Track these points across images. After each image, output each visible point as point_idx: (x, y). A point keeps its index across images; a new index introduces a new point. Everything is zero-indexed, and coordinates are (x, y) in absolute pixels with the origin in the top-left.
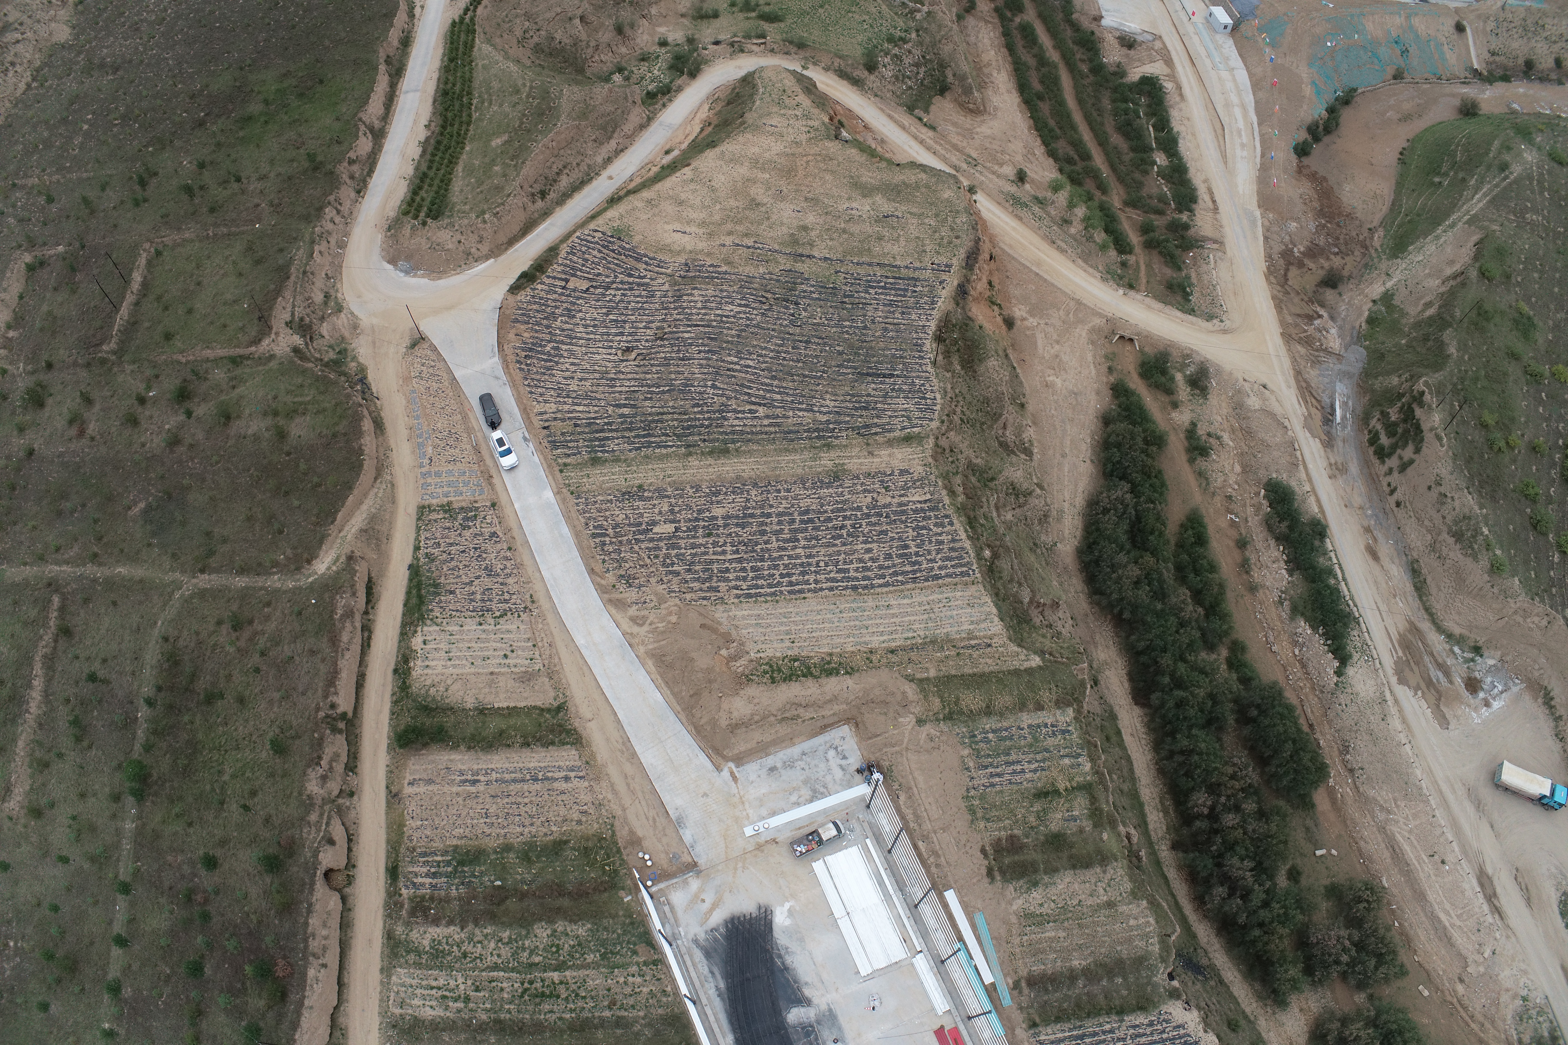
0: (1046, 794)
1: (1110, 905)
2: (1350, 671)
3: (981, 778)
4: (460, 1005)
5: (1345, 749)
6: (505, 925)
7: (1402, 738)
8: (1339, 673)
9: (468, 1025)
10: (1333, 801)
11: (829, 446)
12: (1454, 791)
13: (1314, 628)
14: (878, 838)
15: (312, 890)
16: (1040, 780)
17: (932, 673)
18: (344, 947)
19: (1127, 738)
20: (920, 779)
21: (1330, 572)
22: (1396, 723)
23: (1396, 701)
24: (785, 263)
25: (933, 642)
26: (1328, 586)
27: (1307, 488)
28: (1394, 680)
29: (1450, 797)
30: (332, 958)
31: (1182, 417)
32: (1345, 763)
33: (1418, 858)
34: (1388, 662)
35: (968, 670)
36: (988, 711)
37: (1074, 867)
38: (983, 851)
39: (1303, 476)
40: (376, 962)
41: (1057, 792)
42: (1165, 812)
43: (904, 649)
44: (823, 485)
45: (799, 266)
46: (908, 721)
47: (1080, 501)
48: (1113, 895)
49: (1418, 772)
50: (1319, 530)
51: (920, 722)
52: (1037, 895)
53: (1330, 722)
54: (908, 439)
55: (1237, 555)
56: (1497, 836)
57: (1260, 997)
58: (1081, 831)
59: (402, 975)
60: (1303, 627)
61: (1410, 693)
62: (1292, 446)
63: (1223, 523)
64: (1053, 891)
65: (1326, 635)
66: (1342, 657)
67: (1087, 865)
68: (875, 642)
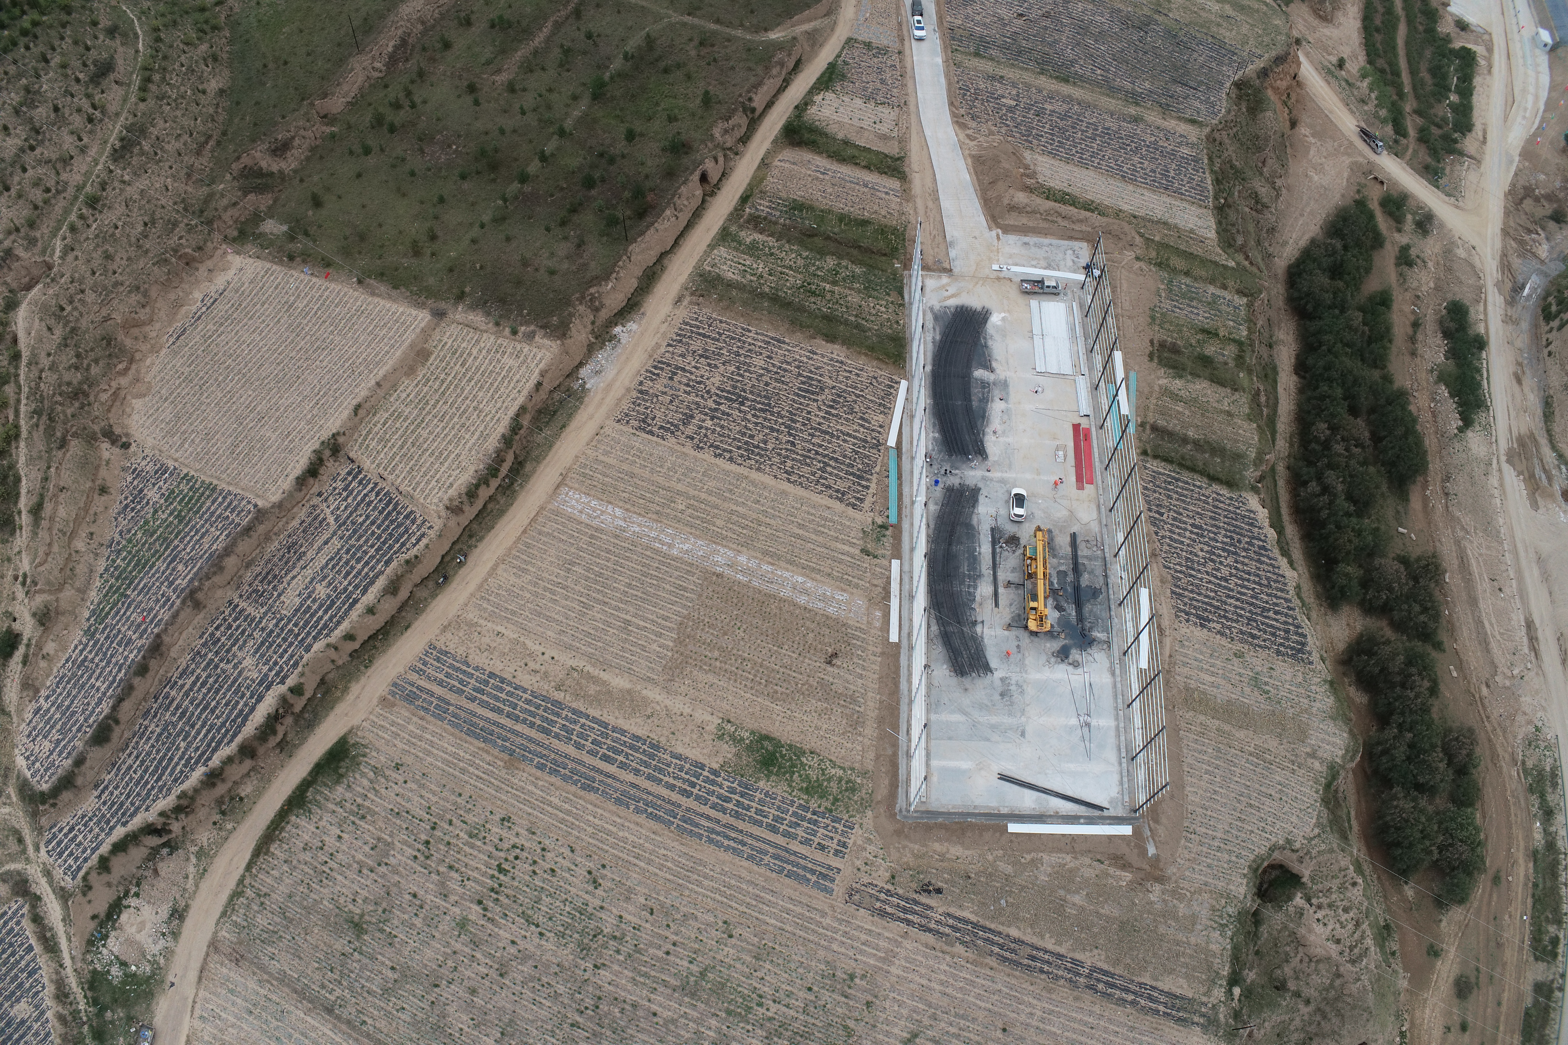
0: (1208, 332)
1: (1229, 414)
2: (1470, 434)
3: (1167, 305)
4: (754, 278)
5: (1447, 478)
6: (807, 249)
7: (1496, 493)
8: (1461, 430)
9: (753, 291)
10: (1425, 506)
11: (1137, 104)
12: (1526, 551)
13: (1452, 396)
14: (1081, 306)
15: (692, 173)
16: (1208, 324)
17: (1157, 238)
18: (689, 226)
19: (1280, 389)
20: (1125, 286)
21: (1479, 371)
22: (1494, 481)
23: (1500, 470)
24: (1146, 11)
25: (1165, 223)
26: (1473, 378)
27: (1482, 317)
28: (1503, 458)
29: (1522, 554)
30: (684, 217)
31: (1403, 239)
32: (1443, 488)
33: (1480, 575)
34: (1503, 445)
35: (1182, 247)
36: (1187, 274)
37: (1212, 381)
38: (1152, 342)
39: (1481, 308)
40: (708, 238)
41: (1217, 335)
42: (1291, 445)
43: (1143, 218)
44: (1124, 120)
45: (1156, 17)
46: (1129, 255)
47: (1303, 242)
48: (1233, 409)
49: (1501, 521)
50: (1480, 343)
51: (1137, 258)
52: (1178, 383)
53: (1441, 458)
54: (1193, 122)
55: (1410, 331)
56: (1553, 602)
57: (1318, 597)
58: (1226, 364)
59: (722, 251)
60: (1443, 391)
61: (1513, 473)
62: (1480, 290)
63: (1408, 308)
64: (1191, 386)
65: (1460, 404)
66: (1467, 423)
67: (1222, 383)
68: (1125, 207)
